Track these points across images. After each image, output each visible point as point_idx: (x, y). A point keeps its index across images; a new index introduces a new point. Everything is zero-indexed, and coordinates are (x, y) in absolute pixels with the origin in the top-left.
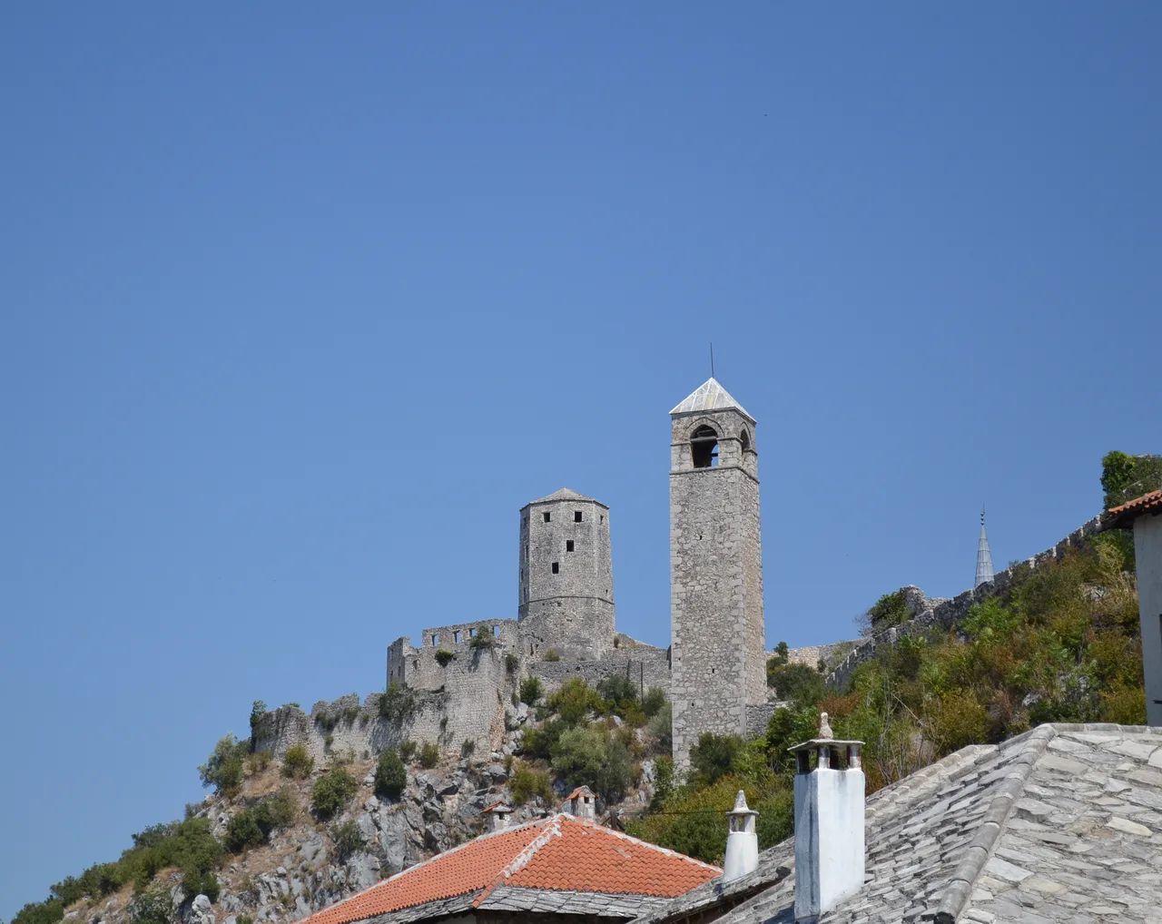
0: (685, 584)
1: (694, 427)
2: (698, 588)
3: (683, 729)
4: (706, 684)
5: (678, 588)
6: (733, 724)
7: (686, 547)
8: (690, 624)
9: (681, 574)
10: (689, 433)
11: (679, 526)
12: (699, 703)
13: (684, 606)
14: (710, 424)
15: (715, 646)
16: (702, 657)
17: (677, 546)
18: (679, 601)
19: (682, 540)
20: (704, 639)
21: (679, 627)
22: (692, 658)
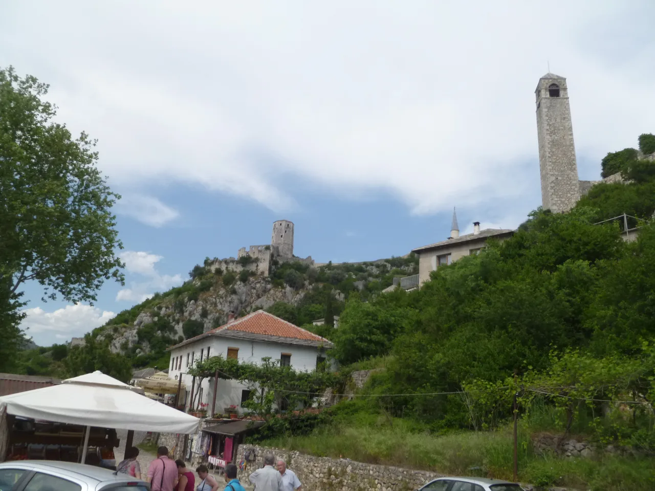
0: (551, 136)
1: (549, 84)
2: (556, 138)
3: (554, 187)
4: (562, 171)
5: (548, 137)
6: (574, 187)
7: (551, 123)
8: (554, 150)
9: (549, 132)
10: (548, 86)
11: (547, 116)
12: (560, 178)
13: (551, 143)
14: (557, 83)
15: (565, 158)
16: (559, 162)
17: (547, 123)
18: (548, 142)
19: (548, 121)
20: (560, 156)
21: (549, 150)
22: (555, 162)
